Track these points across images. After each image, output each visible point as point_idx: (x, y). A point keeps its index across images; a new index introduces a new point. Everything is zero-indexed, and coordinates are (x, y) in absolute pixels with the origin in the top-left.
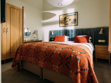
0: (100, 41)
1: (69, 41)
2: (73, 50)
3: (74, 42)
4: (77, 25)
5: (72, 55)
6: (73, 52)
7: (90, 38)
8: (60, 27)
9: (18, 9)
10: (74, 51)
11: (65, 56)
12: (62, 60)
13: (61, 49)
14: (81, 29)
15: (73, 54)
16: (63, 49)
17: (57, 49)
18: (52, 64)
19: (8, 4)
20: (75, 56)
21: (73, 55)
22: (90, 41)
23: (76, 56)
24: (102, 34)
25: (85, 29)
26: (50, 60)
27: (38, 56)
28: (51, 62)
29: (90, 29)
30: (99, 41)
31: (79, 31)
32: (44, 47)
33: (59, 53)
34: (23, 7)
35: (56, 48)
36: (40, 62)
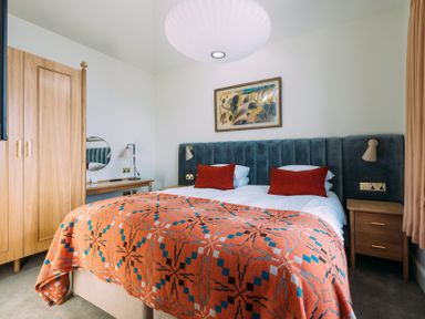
0: (364, 186)
1: (249, 183)
2: (274, 245)
3: (270, 192)
4: (280, 125)
5: (272, 267)
6: (275, 256)
7: (330, 175)
8: (216, 130)
9: (66, 73)
10: (277, 251)
11: (241, 270)
12: (231, 286)
13: (223, 239)
14: (296, 141)
15: (276, 264)
16: (231, 237)
17: (208, 236)
18: (192, 299)
19: (29, 54)
20: (285, 274)
21: (276, 269)
22: (328, 186)
23: (288, 275)
24: (374, 159)
25: (310, 141)
26: (181, 283)
27: (136, 262)
28: (186, 291)
29: (326, 141)
30: (362, 188)
31: (287, 146)
32: (157, 223)
33: (216, 254)
34: (83, 65)
35: (206, 232)
36: (143, 284)
